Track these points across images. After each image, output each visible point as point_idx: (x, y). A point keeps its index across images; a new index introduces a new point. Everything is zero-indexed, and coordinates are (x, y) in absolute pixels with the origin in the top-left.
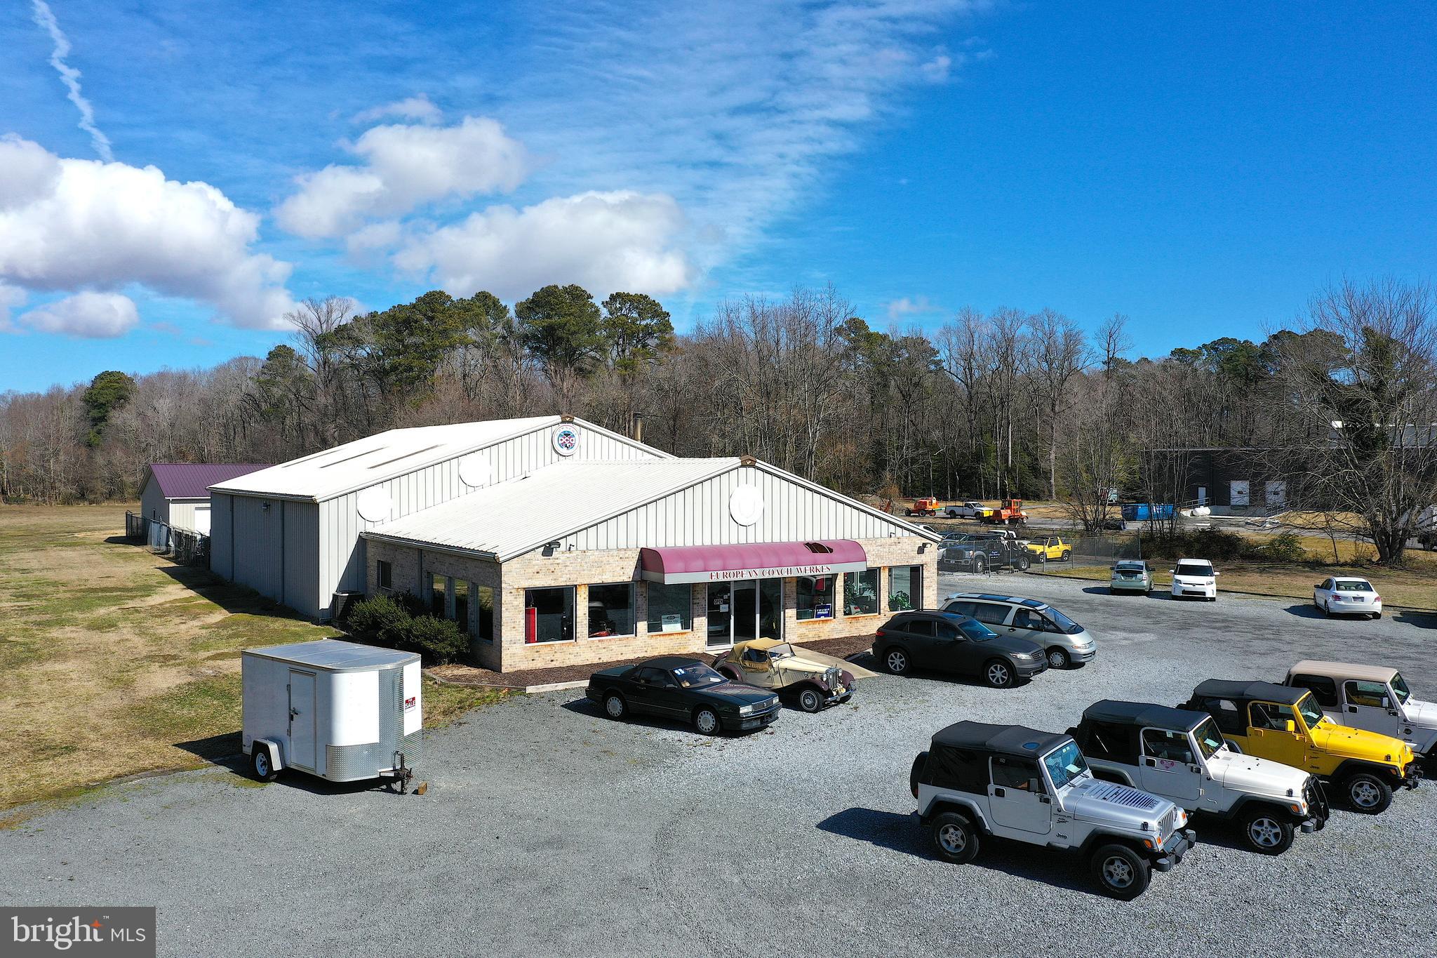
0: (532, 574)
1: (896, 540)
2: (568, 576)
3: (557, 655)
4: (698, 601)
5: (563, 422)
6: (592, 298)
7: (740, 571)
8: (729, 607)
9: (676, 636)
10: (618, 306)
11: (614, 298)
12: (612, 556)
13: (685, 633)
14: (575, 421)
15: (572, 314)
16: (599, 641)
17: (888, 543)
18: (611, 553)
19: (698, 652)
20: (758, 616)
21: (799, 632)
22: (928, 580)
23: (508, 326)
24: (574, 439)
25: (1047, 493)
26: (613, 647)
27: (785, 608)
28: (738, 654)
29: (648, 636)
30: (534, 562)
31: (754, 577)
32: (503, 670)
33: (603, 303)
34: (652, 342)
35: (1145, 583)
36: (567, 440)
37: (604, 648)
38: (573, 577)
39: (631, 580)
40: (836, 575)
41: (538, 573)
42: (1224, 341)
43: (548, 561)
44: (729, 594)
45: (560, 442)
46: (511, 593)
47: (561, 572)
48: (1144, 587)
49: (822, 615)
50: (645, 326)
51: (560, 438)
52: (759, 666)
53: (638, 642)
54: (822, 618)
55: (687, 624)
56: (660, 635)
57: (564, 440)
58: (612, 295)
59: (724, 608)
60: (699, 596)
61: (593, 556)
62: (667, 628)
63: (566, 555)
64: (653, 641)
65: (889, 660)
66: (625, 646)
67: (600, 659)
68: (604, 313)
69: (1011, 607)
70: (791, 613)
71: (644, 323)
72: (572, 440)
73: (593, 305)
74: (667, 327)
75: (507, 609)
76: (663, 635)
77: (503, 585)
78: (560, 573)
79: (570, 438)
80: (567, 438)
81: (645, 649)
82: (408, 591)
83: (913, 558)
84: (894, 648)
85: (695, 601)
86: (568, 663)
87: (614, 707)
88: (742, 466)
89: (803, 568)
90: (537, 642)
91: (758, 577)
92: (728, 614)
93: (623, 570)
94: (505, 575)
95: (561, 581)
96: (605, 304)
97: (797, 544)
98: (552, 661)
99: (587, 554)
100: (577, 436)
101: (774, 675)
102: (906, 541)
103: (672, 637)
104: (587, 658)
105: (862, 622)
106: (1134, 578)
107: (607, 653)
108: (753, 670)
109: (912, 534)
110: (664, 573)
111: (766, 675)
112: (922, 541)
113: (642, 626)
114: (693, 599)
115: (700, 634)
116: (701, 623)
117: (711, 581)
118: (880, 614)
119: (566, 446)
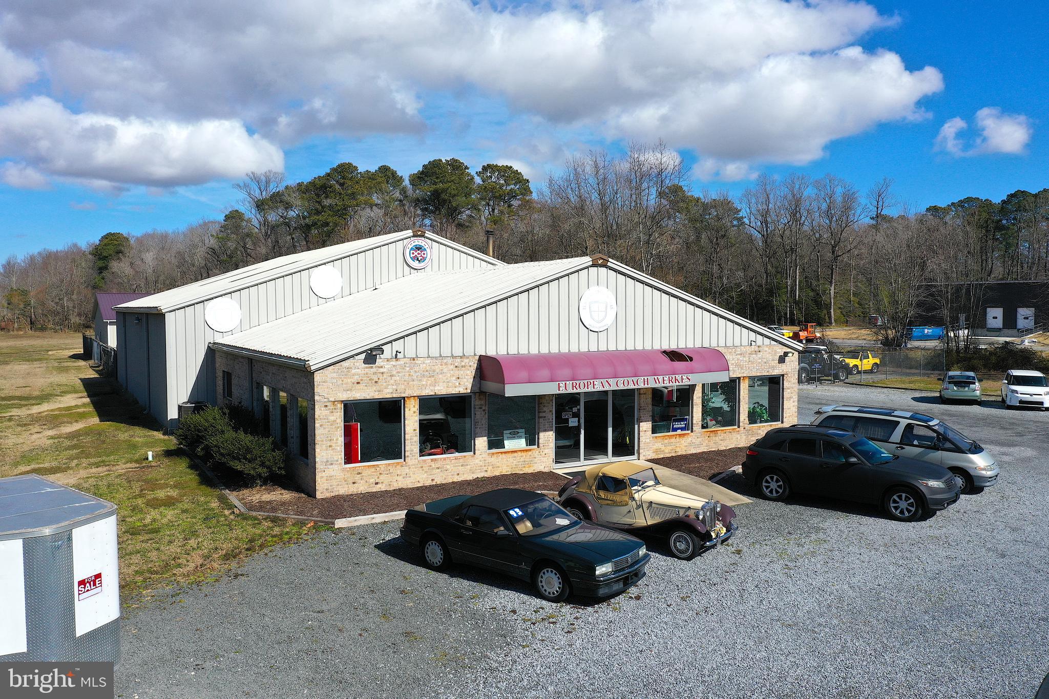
0: (351, 385)
1: (757, 349)
2: (395, 387)
3: (382, 478)
4: (544, 414)
5: (414, 236)
6: (468, 169)
7: (592, 382)
8: (579, 421)
9: (520, 453)
10: (489, 174)
11: (485, 169)
12: (446, 364)
13: (530, 450)
14: (426, 235)
15: (452, 181)
16: (432, 460)
17: (749, 352)
18: (445, 361)
19: (544, 470)
20: (610, 430)
21: (655, 447)
22: (789, 390)
23: (404, 191)
24: (425, 252)
25: (827, 320)
26: (448, 467)
27: (640, 421)
28: (591, 481)
29: (489, 454)
30: (353, 371)
31: (607, 388)
32: (319, 495)
33: (477, 173)
34: (515, 203)
35: (978, 393)
36: (419, 254)
37: (438, 468)
38: (401, 387)
39: (469, 391)
40: (692, 387)
41: (358, 383)
42: (969, 200)
43: (371, 370)
44: (578, 407)
45: (412, 255)
46: (326, 406)
47: (386, 382)
48: (977, 396)
49: (679, 428)
50: (510, 190)
51: (412, 252)
52: (617, 497)
53: (477, 461)
54: (679, 432)
55: (532, 440)
56: (501, 453)
57: (416, 254)
58: (484, 166)
59: (573, 422)
60: (545, 409)
61: (424, 364)
62: (509, 444)
63: (392, 363)
64: (493, 460)
65: (764, 484)
66: (462, 466)
67: (432, 480)
68: (478, 180)
69: (898, 422)
70: (646, 427)
71: (509, 188)
72: (424, 254)
73: (469, 174)
74: (526, 190)
75: (321, 426)
76: (505, 453)
77: (316, 398)
78: (385, 384)
79: (421, 252)
80: (419, 252)
81: (485, 468)
82: (240, 403)
83: (773, 368)
84: (771, 469)
85: (541, 415)
86: (396, 486)
87: (433, 554)
88: (593, 266)
89: (661, 378)
90: (361, 462)
91: (611, 388)
92: (578, 429)
93: (459, 380)
94: (318, 385)
95: (387, 393)
96: (478, 174)
97: (653, 352)
98: (377, 483)
99: (417, 362)
100: (428, 250)
101: (637, 509)
102: (767, 349)
103: (515, 454)
104: (418, 479)
105: (721, 435)
106: (967, 389)
107: (441, 474)
108: (609, 502)
109: (773, 343)
110: (504, 384)
111: (625, 509)
112: (781, 350)
113: (481, 443)
114: (539, 412)
115: (546, 451)
116: (548, 438)
117: (558, 392)
118: (739, 427)
119: (418, 259)
